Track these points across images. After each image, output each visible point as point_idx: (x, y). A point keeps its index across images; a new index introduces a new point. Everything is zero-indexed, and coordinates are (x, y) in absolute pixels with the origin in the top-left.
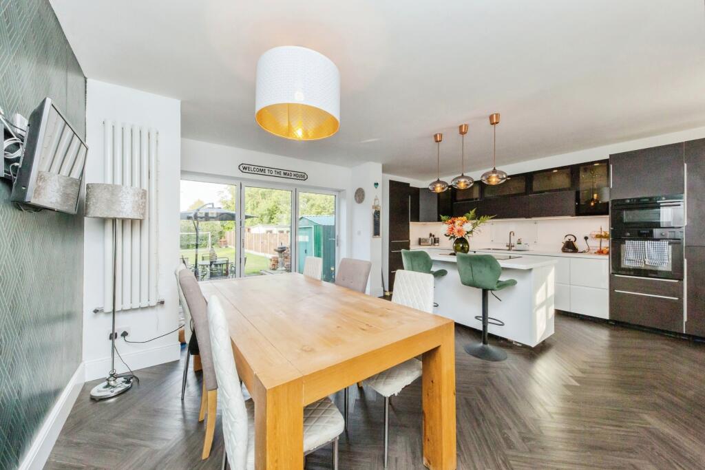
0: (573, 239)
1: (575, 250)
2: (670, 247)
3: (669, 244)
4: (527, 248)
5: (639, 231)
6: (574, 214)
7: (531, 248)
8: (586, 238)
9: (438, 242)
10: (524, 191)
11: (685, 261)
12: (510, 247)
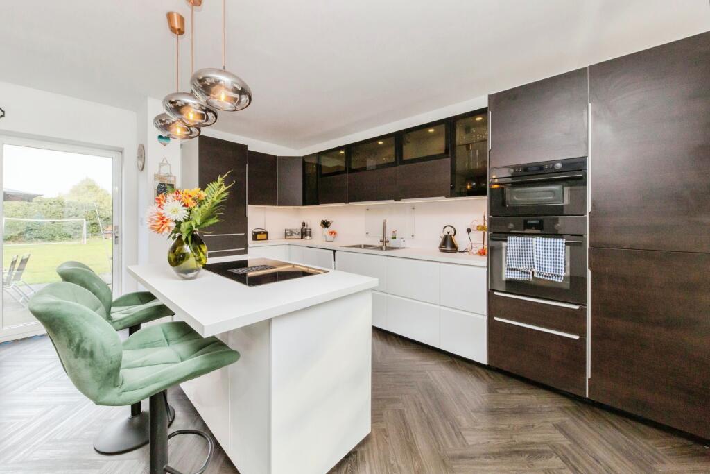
0: (452, 233)
1: (454, 248)
2: (568, 247)
3: (567, 244)
4: (402, 244)
5: (525, 221)
6: (449, 194)
7: (407, 244)
8: (469, 231)
9: (310, 235)
10: (393, 160)
11: (589, 273)
12: (384, 241)
